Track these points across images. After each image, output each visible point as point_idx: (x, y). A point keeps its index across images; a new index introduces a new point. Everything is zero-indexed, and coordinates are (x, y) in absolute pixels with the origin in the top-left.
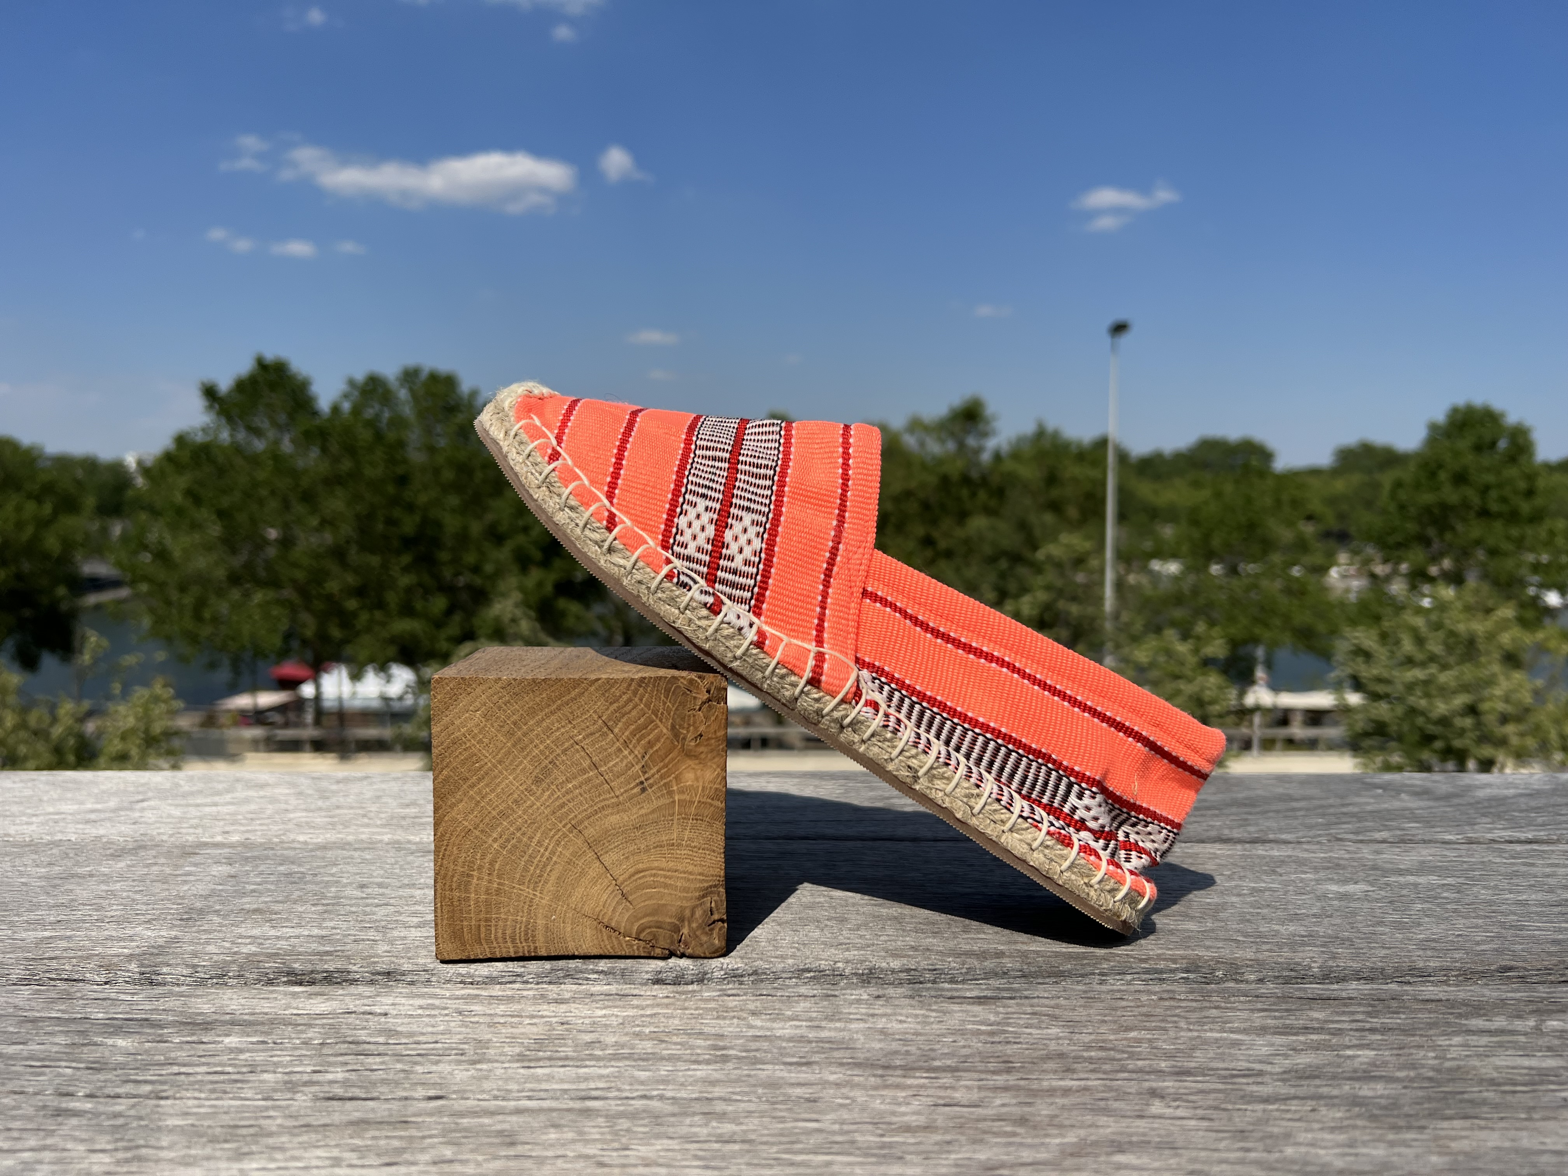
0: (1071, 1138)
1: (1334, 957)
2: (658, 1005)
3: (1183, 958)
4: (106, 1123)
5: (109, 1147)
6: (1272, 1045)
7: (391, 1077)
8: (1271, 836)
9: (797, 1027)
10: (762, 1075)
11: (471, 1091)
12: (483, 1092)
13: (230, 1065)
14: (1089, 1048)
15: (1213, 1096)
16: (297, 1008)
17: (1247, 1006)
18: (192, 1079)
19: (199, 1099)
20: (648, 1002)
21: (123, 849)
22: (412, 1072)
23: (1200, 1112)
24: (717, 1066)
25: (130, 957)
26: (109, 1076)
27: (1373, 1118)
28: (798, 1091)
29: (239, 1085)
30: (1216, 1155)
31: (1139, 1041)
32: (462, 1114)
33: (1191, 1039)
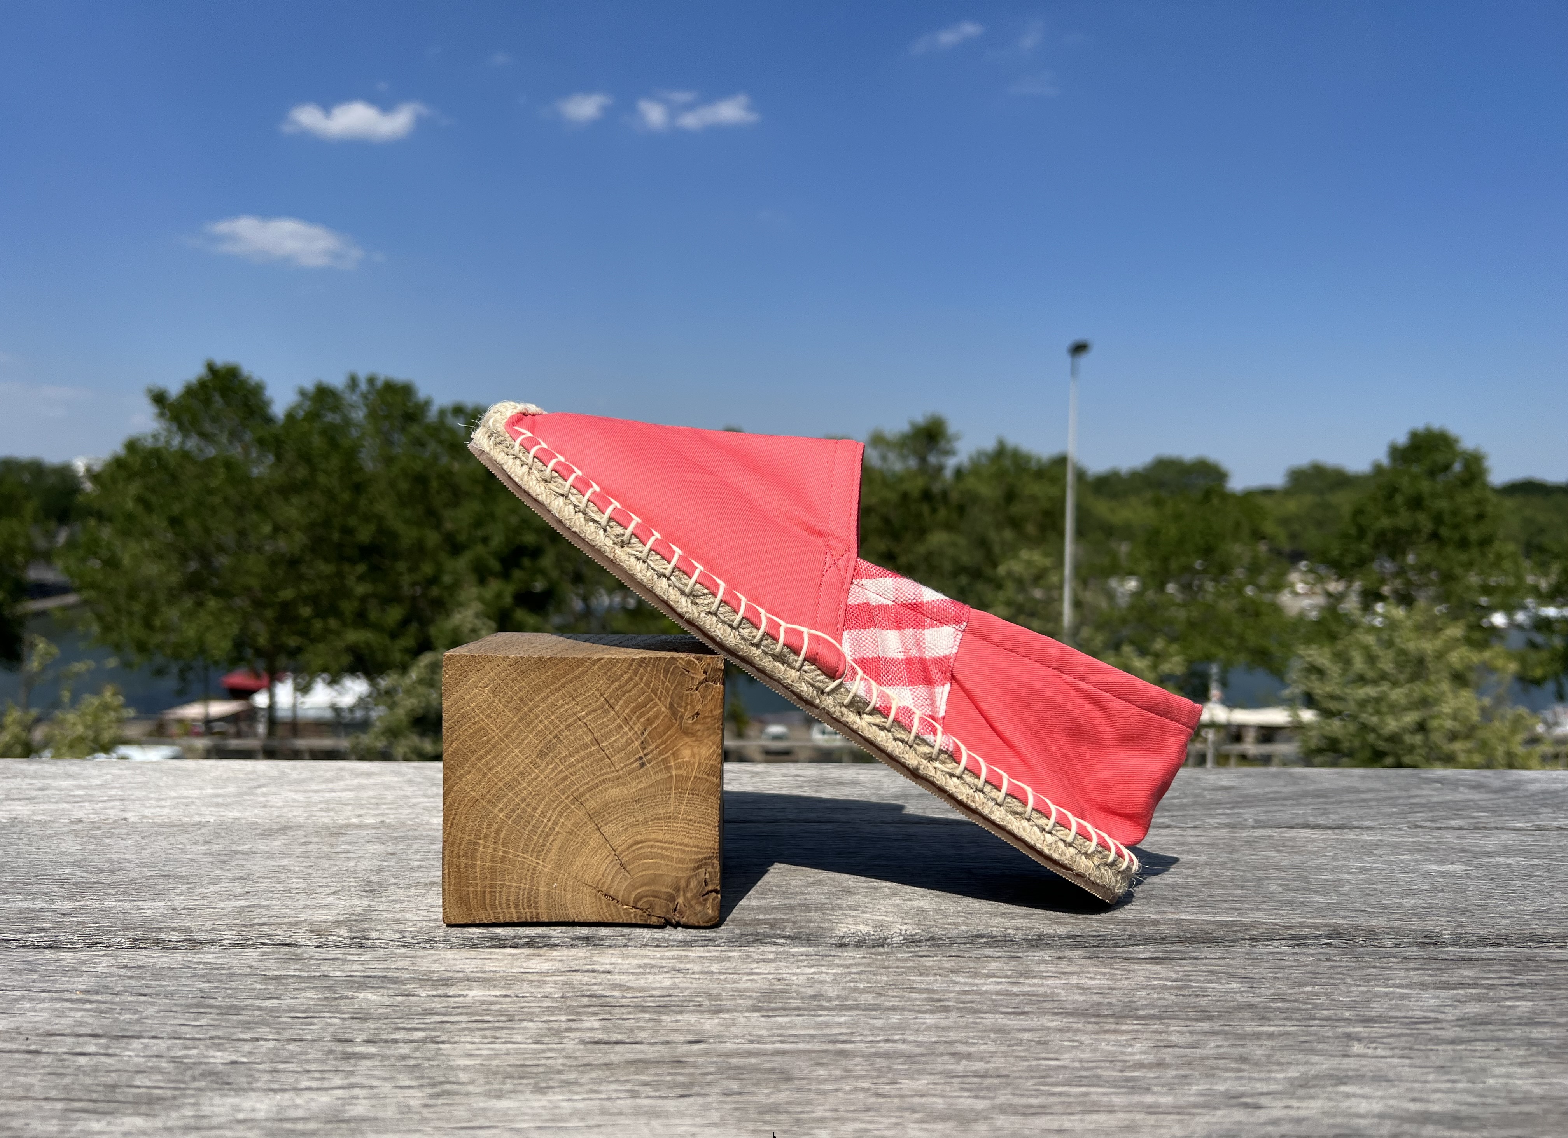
0: (1293, 1073)
1: (1461, 925)
2: (860, 964)
3: (1326, 925)
4: (399, 1064)
5: (414, 1083)
6: (1438, 998)
7: (642, 1024)
8: (1355, 823)
9: (998, 983)
10: (988, 1022)
11: (724, 1036)
12: (736, 1037)
13: (488, 1015)
14: (1273, 1001)
15: (1404, 1039)
16: (521, 967)
17: (1400, 966)
18: (457, 1026)
19: (473, 1043)
20: (851, 962)
21: (270, 829)
22: (661, 1021)
23: (1398, 1052)
24: (943, 1015)
25: (338, 923)
26: (378, 1025)
27: (1550, 1055)
28: (1026, 1036)
29: (506, 1031)
30: (1428, 1086)
31: (1317, 994)
32: (729, 1055)
33: (1362, 992)
